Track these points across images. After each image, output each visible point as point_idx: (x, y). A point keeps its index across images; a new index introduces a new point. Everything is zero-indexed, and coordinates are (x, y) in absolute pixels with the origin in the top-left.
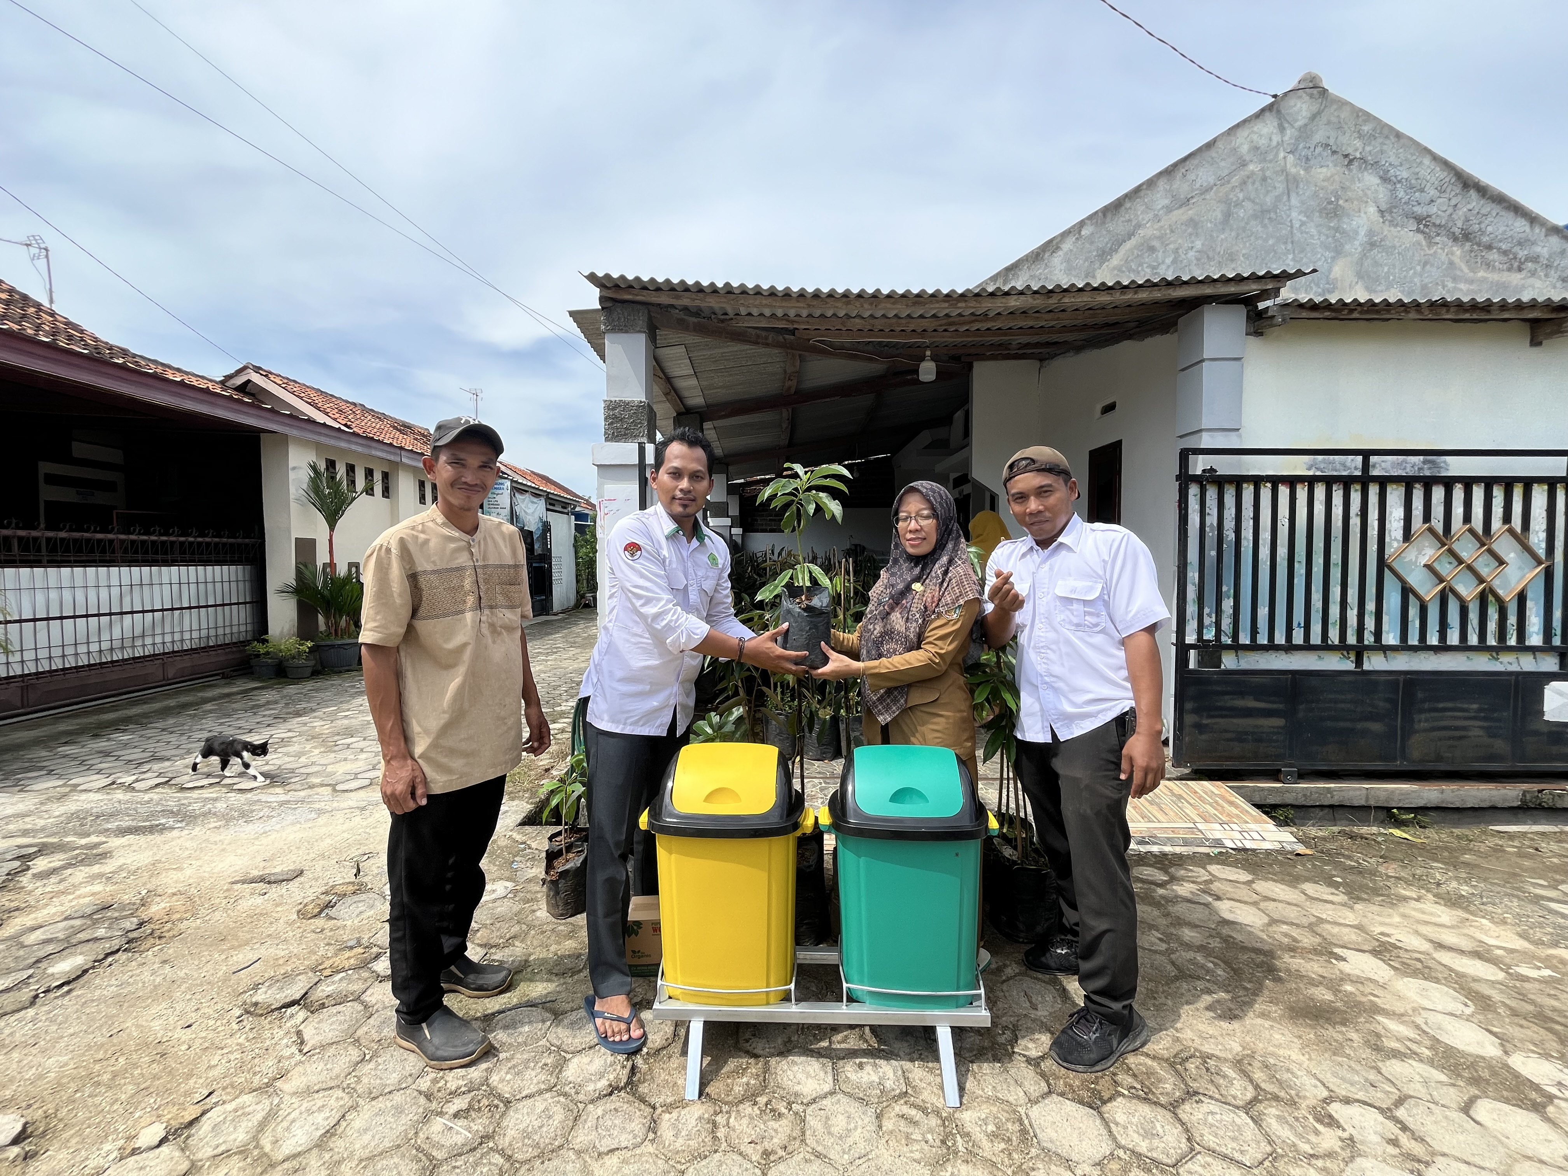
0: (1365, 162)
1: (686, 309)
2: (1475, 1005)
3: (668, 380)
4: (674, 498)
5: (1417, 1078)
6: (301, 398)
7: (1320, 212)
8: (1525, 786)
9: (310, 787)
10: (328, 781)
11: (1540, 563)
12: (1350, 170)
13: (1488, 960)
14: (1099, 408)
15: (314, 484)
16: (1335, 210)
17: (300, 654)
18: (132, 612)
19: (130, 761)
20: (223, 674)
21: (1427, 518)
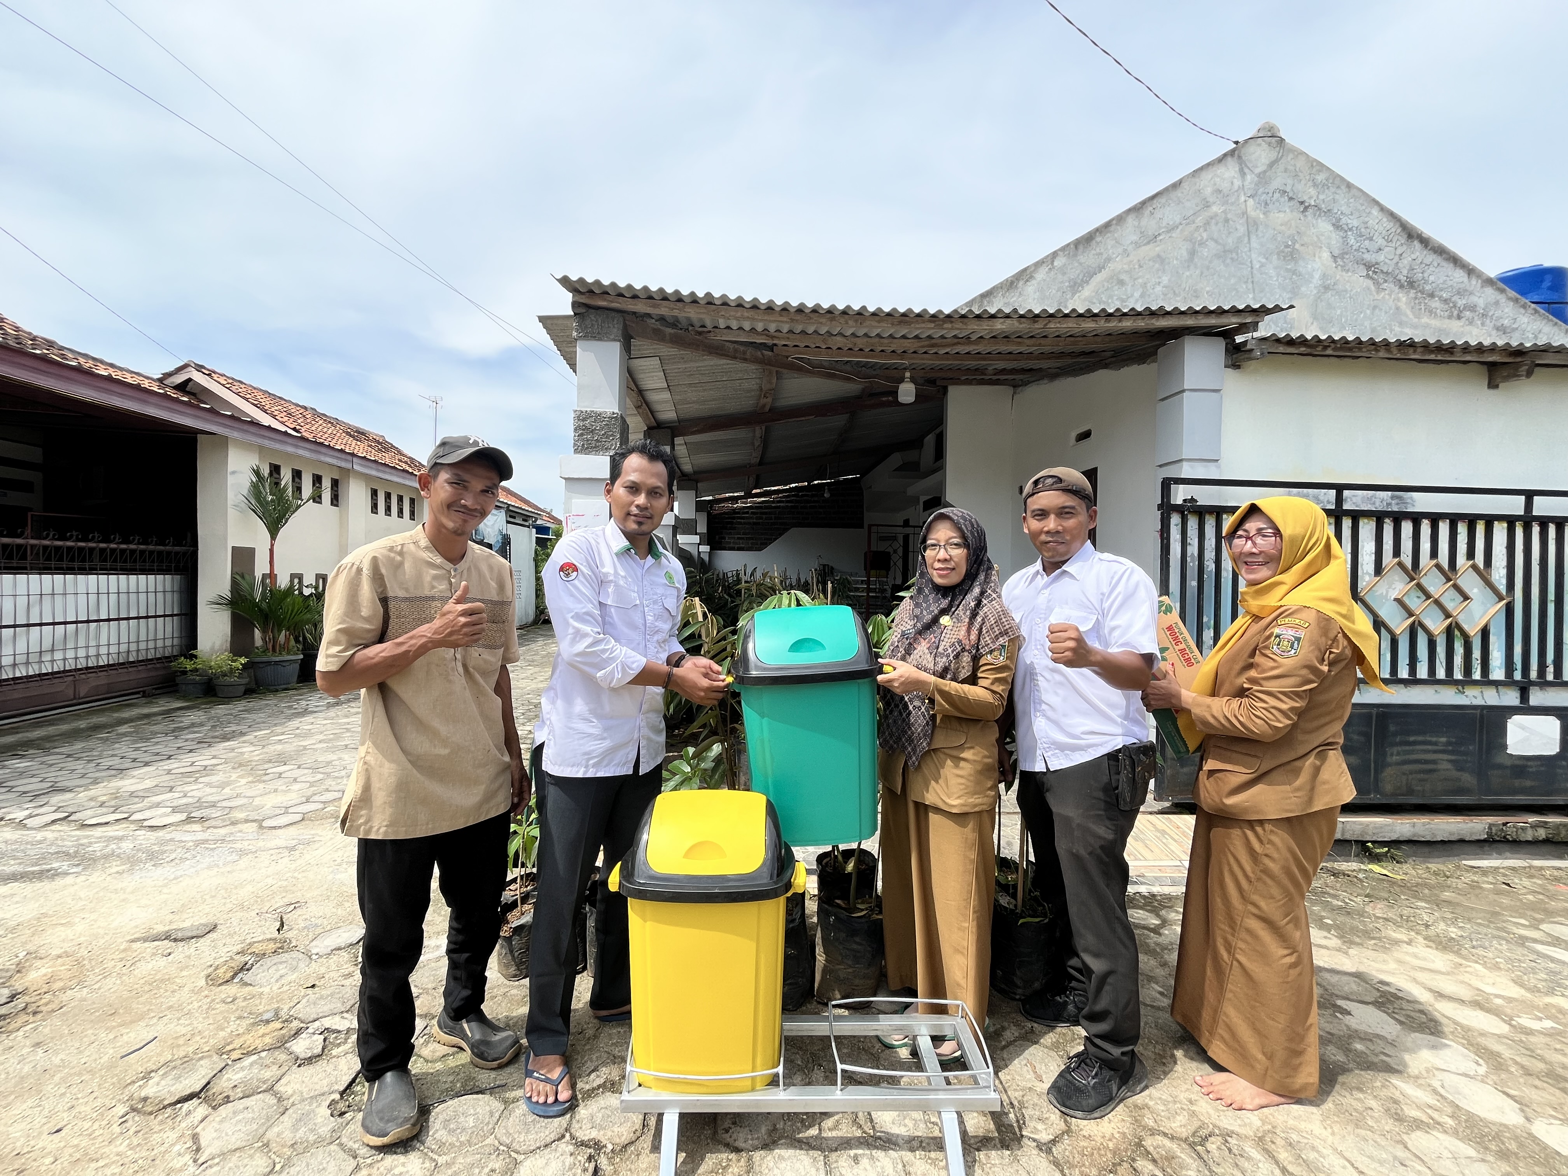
0: (1319, 209)
1: (662, 319)
2: (1487, 1063)
3: (641, 392)
4: (628, 514)
5: (1446, 1154)
6: (247, 399)
7: (1278, 254)
8: (1491, 819)
9: (233, 823)
10: (254, 816)
11: (1501, 598)
12: (1306, 217)
13: (1488, 1011)
14: (1074, 435)
15: (256, 490)
16: (1292, 254)
17: (232, 671)
18: (41, 625)
19: (25, 793)
20: (144, 692)
21: (1397, 552)
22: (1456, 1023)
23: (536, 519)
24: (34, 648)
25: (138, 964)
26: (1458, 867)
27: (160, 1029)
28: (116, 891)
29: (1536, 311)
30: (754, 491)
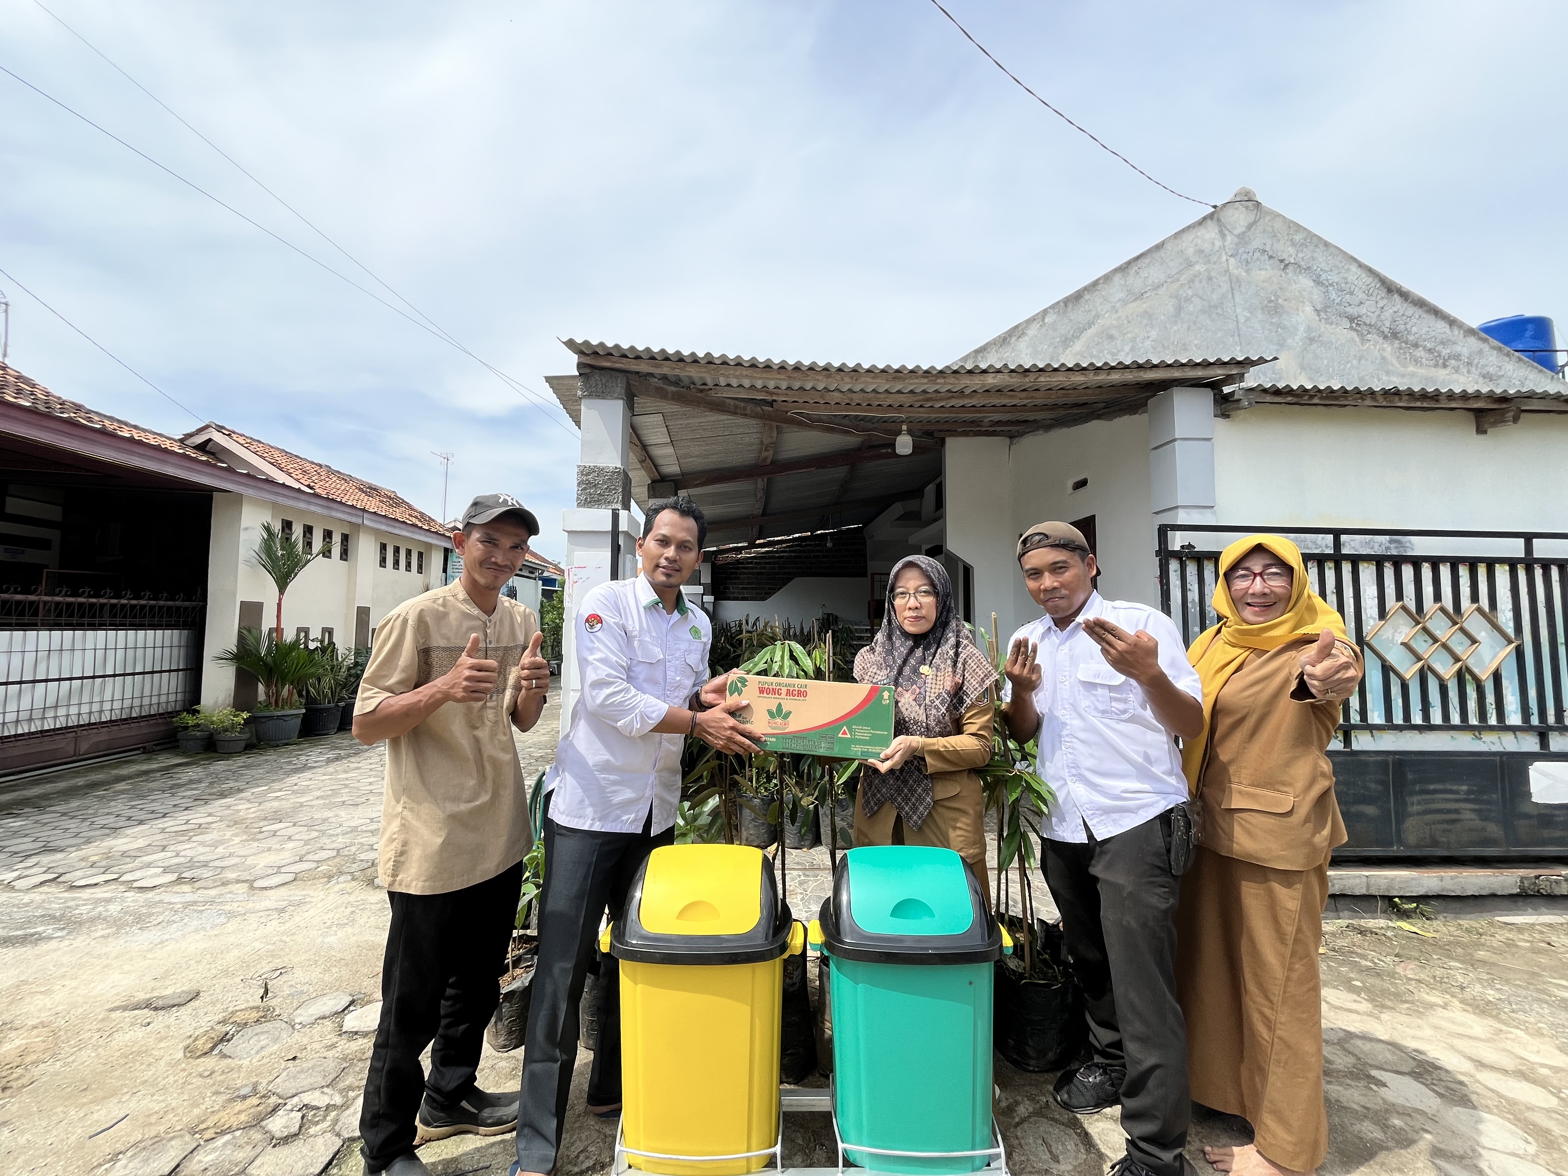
0: (1299, 266)
1: (664, 378)
3: (644, 447)
4: (657, 566)
6: (264, 458)
7: (1262, 309)
8: (1522, 872)
9: (224, 884)
10: (245, 876)
11: (1510, 642)
12: (1287, 274)
14: (1070, 484)
15: (268, 546)
16: (1276, 308)
17: (233, 726)
18: (46, 681)
19: (16, 853)
20: (144, 748)
21: (1400, 596)
22: (1500, 1095)
23: (542, 573)
24: (39, 704)
25: (115, 1035)
26: (1491, 924)
27: (133, 1105)
28: (99, 956)
29: (1520, 359)
30: (758, 542)
